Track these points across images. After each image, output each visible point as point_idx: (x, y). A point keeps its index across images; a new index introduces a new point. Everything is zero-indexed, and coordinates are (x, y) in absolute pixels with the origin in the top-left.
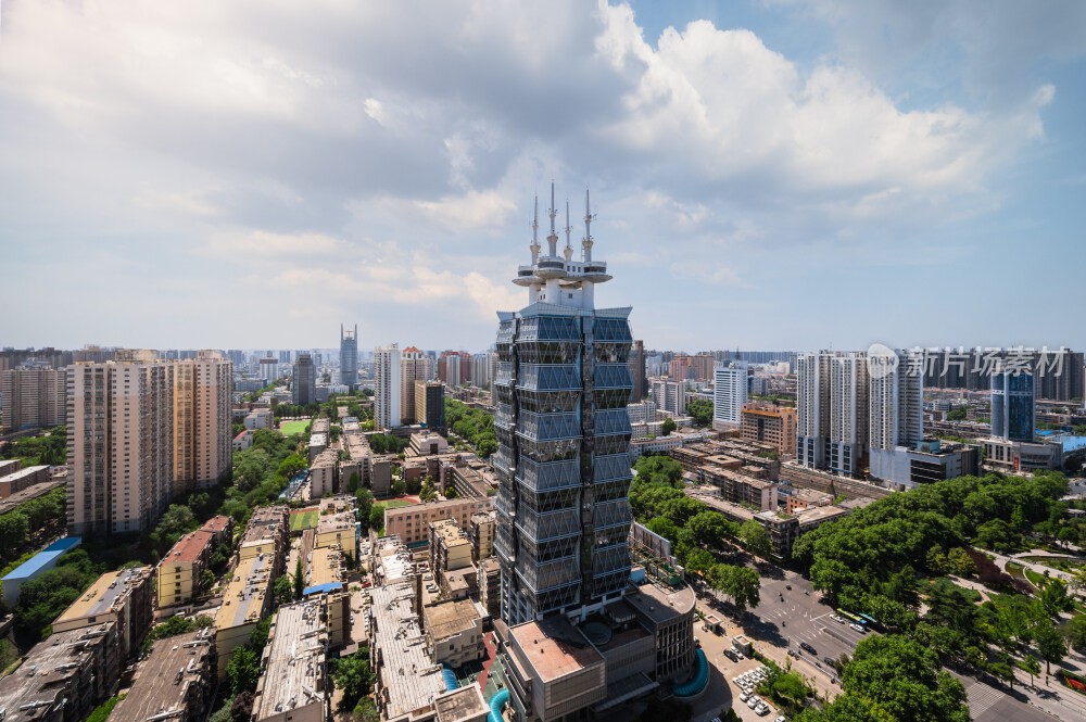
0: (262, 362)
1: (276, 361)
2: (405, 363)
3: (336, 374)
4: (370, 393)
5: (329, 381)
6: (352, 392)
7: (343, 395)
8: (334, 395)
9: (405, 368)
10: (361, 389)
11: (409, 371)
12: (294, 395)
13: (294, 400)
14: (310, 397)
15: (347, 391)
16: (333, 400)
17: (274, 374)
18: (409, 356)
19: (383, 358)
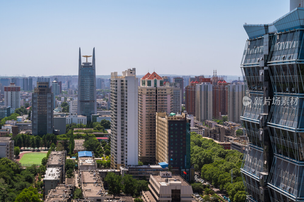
0: (7, 89)
1: (18, 89)
2: (145, 92)
3: (74, 103)
4: (107, 125)
5: (68, 111)
6: (90, 124)
7: (81, 127)
8: (72, 126)
9: (144, 97)
10: (99, 120)
11: (149, 101)
12: (33, 124)
13: (33, 129)
14: (49, 127)
15: (84, 123)
16: (70, 132)
17: (17, 102)
18: (149, 84)
19: (119, 86)
